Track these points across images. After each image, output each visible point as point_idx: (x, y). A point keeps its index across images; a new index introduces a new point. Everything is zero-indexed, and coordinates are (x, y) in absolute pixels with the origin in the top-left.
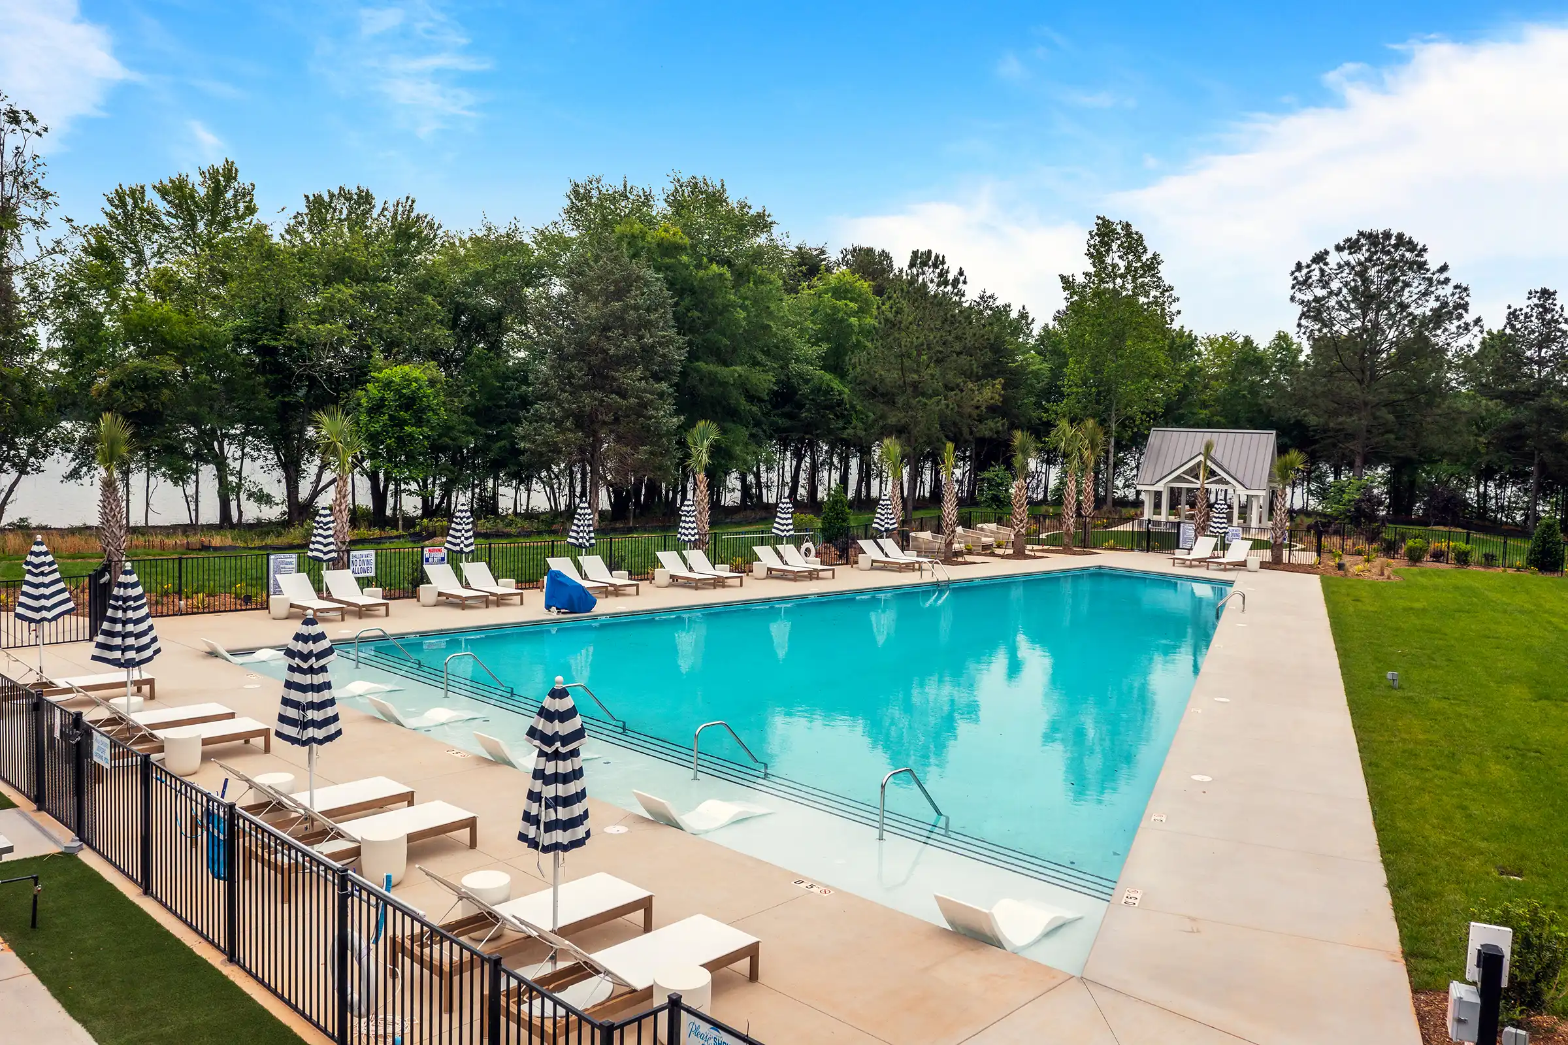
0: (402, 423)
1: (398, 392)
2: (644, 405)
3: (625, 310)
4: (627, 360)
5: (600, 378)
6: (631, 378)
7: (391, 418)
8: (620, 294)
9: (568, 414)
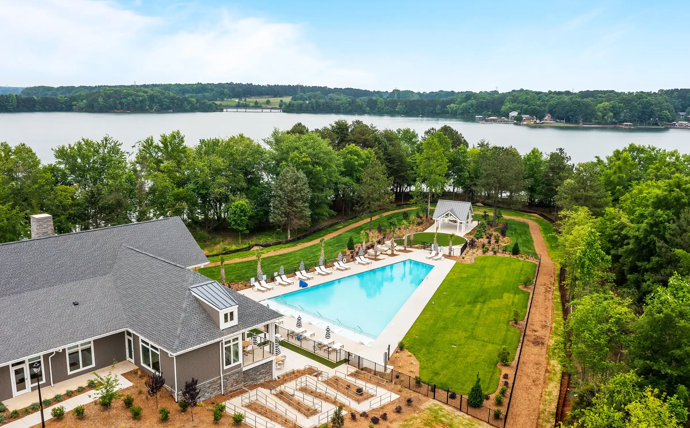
0: (241, 216)
1: (240, 209)
2: (302, 210)
3: (297, 186)
4: (298, 199)
5: (291, 203)
6: (300, 204)
7: (239, 215)
8: (296, 183)
9: (283, 213)
